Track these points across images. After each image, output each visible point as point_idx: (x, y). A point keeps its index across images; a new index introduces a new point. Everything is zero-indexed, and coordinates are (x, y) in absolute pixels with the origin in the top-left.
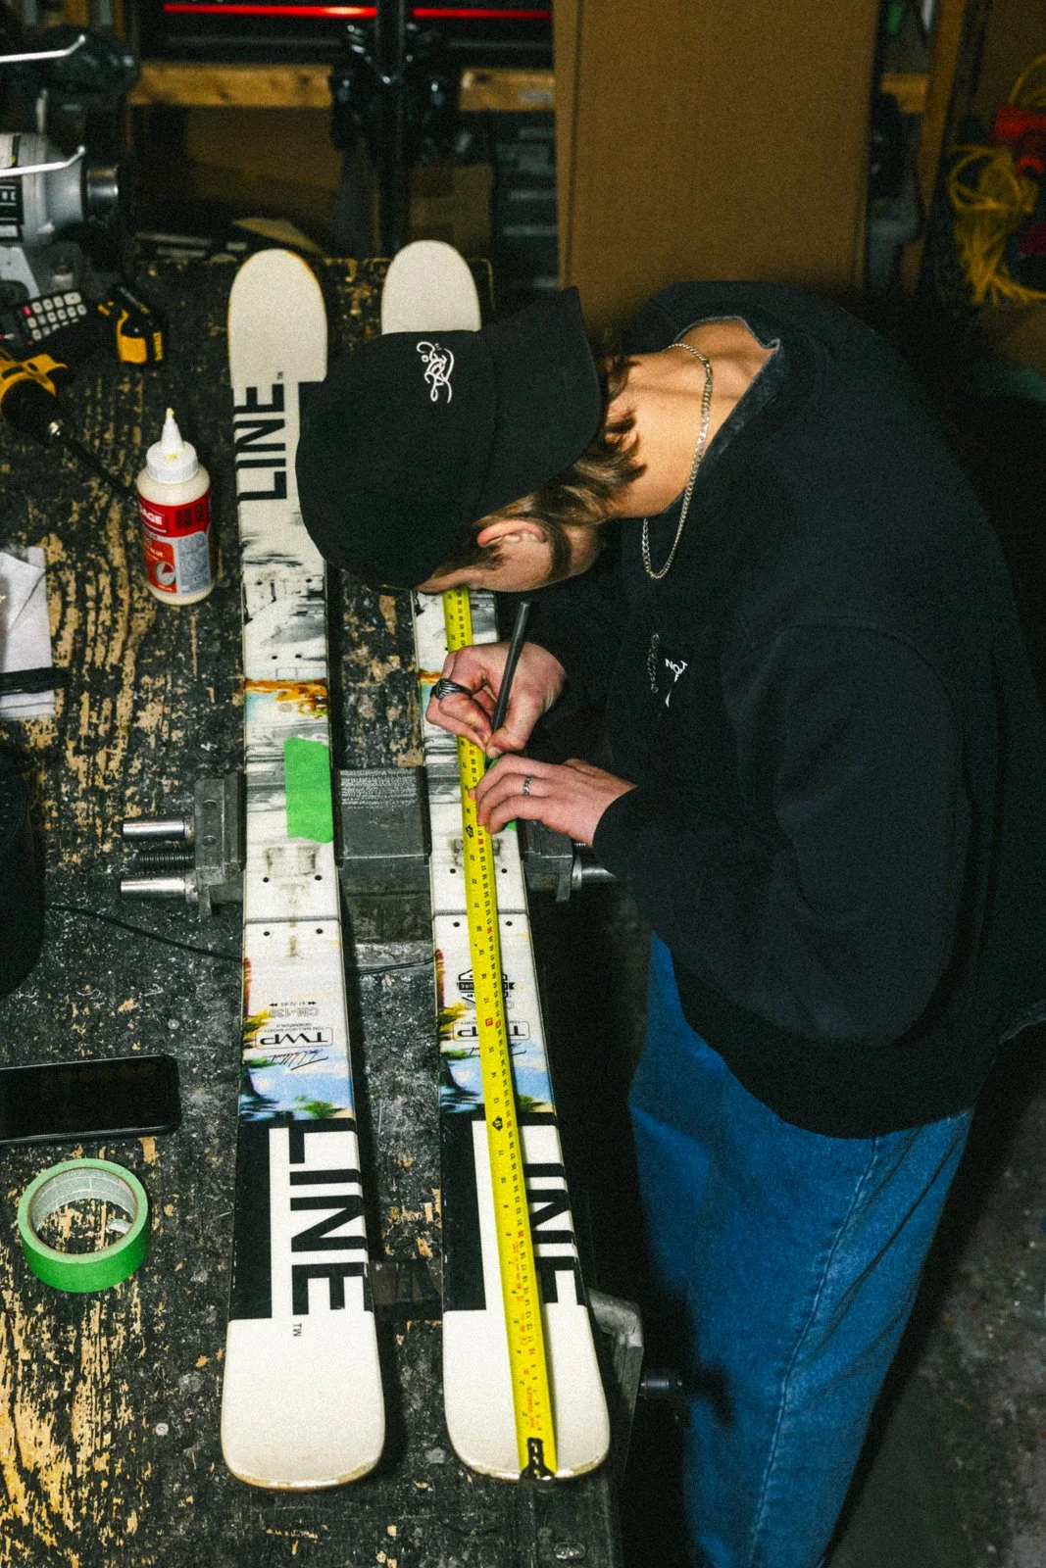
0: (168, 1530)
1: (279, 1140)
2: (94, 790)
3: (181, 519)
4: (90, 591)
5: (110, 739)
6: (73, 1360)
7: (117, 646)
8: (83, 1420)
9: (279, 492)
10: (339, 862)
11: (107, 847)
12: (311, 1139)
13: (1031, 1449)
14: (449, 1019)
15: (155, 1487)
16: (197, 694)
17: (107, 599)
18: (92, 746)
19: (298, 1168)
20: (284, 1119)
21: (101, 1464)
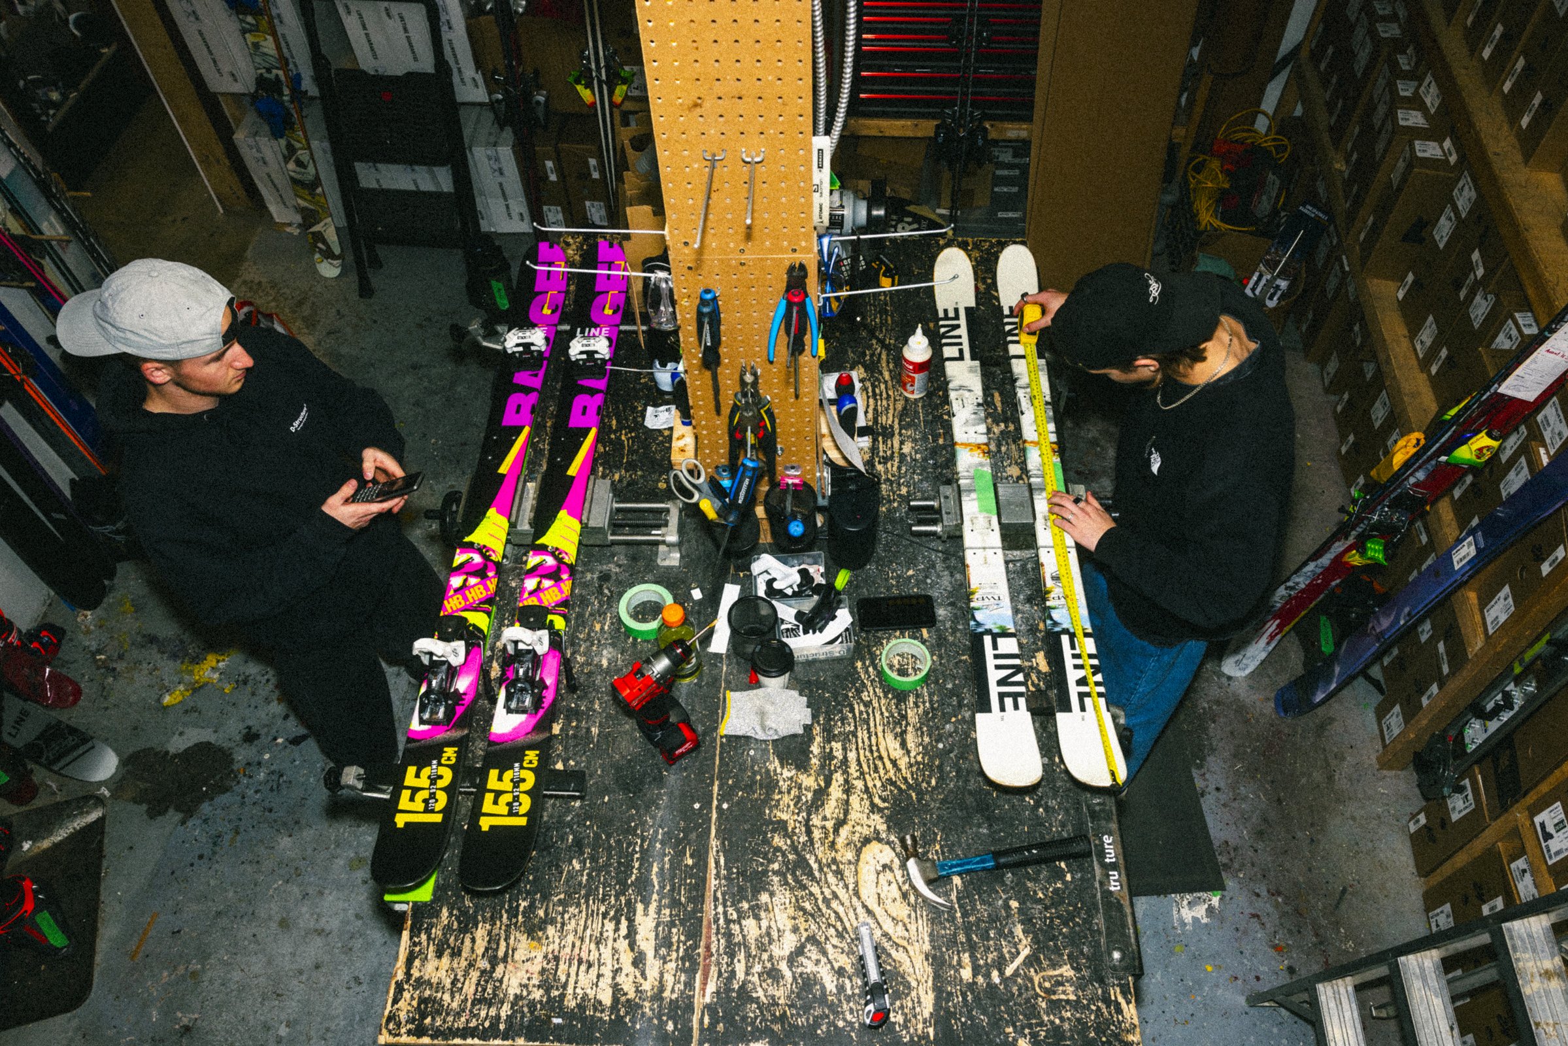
0: (947, 785)
1: (987, 640)
2: (887, 480)
3: (920, 367)
4: (877, 391)
5: (892, 457)
6: (905, 717)
7: (890, 415)
8: (911, 738)
9: (961, 358)
10: (1000, 523)
11: (896, 505)
12: (1000, 641)
13: (1214, 722)
14: (1049, 592)
15: (940, 767)
16: (924, 438)
17: (884, 395)
18: (885, 460)
19: (996, 652)
20: (989, 632)
21: (919, 758)
